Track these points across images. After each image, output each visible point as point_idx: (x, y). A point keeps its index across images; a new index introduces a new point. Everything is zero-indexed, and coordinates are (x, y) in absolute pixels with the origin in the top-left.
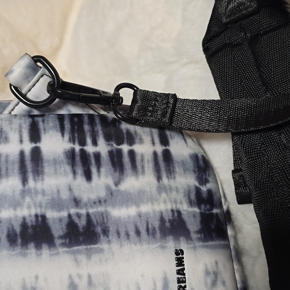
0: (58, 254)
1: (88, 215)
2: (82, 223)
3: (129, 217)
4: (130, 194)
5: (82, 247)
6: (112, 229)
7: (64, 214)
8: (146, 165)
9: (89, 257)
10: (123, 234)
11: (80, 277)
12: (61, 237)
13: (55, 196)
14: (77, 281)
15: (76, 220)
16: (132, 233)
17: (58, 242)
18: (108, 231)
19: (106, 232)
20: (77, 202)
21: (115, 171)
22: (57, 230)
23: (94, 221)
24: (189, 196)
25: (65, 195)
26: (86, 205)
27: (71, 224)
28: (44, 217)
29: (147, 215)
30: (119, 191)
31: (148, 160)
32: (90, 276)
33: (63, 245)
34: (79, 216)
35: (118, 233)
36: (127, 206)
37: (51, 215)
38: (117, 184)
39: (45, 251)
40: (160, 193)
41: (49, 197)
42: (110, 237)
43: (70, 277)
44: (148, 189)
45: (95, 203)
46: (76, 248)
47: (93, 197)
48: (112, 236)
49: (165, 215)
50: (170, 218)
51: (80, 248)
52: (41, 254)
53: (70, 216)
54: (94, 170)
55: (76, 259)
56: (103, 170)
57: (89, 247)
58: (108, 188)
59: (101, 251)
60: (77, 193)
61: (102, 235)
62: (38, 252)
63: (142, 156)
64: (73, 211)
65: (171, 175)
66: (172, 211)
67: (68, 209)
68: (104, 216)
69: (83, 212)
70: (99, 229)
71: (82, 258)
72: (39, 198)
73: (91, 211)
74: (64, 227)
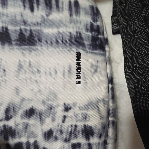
0: (13, 49)
1: (31, 30)
2: (27, 34)
3: (53, 34)
4: (54, 21)
5: (27, 47)
6: (43, 39)
7: (18, 28)
8: (64, 7)
9: (30, 52)
10: (49, 42)
11: (25, 62)
12: (15, 40)
13: (13, 18)
14: (23, 63)
15: (24, 32)
16: (54, 42)
17: (14, 43)
18: (41, 40)
19: (40, 40)
20: (25, 23)
21: (47, 8)
22: (14, 37)
23: (34, 34)
24: (87, 26)
25: (19, 18)
26: (30, 25)
27: (21, 34)
28: (7, 29)
29: (63, 33)
30: (48, 19)
31: (66, 4)
32: (30, 62)
33: (17, 44)
34: (26, 30)
35: (47, 42)
36: (52, 28)
37: (11, 28)
38: (47, 15)
39: (7, 47)
40: (71, 23)
41: (10, 18)
42: (42, 43)
43: (19, 61)
44: (64, 20)
45: (35, 24)
46: (23, 47)
47: (34, 21)
48: (43, 43)
49: (72, 34)
50: (75, 36)
51: (26, 47)
52: (4, 48)
53: (21, 30)
54: (35, 6)
55: (23, 53)
56: (40, 7)
57: (30, 47)
58: (42, 17)
59: (37, 50)
60: (25, 18)
61: (38, 42)
62: (3, 47)
63: (63, 2)
64: (23, 27)
65: (78, 14)
66: (77, 33)
67: (20, 25)
68: (40, 32)
69: (28, 28)
70: (36, 39)
71: (27, 52)
72: (5, 18)
73: (32, 28)
74: (18, 35)
